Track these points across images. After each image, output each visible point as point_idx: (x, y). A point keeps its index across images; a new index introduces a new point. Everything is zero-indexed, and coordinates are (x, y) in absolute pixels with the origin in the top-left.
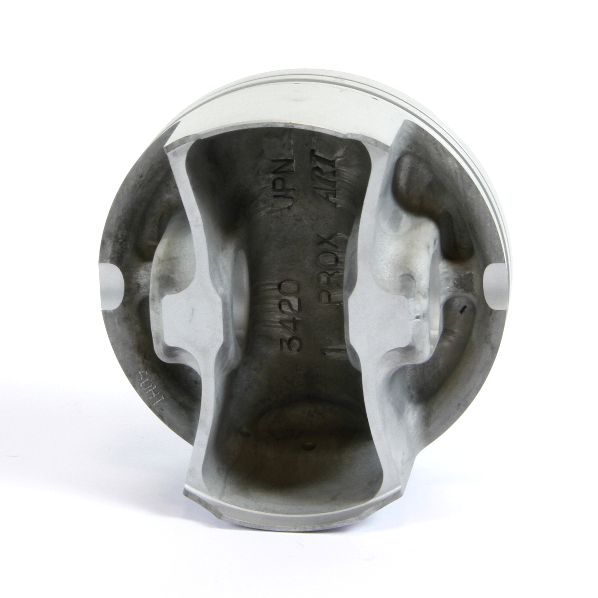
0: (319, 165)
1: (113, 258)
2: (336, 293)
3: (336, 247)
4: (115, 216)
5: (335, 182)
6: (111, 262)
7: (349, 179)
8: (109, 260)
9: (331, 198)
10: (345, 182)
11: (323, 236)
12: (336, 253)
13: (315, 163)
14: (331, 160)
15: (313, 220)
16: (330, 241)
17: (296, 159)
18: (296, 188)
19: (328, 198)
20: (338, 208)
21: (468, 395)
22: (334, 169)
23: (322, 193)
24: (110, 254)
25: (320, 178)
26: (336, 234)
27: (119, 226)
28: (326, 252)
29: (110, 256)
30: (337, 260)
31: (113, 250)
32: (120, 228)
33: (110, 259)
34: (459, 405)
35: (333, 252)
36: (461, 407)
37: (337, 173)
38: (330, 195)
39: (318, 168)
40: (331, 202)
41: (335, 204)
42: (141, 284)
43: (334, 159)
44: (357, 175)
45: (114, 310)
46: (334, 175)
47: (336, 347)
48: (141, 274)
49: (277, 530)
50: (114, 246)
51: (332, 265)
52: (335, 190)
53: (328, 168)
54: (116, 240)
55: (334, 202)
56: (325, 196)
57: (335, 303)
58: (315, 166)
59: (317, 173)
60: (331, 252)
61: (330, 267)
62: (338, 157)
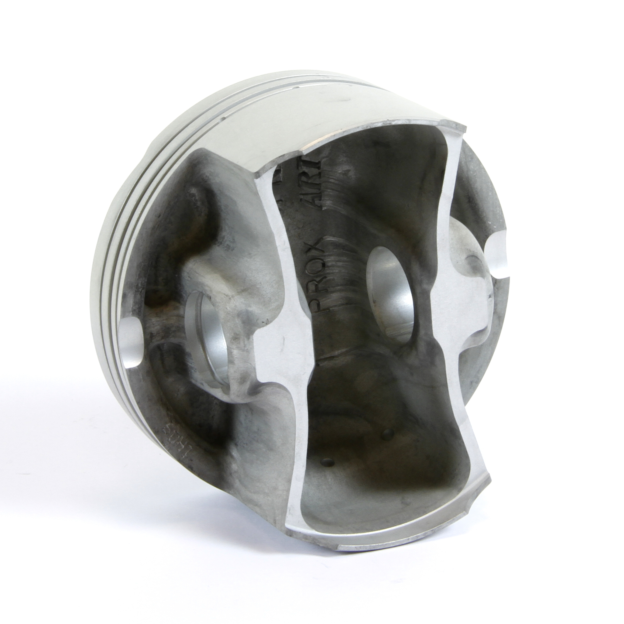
0: (305, 169)
1: (135, 310)
2: (324, 299)
3: (323, 251)
4: (135, 265)
5: (320, 184)
6: (133, 315)
7: (335, 178)
8: (131, 313)
9: (317, 202)
10: (331, 182)
11: (309, 243)
12: (322, 258)
13: (302, 168)
14: (317, 161)
15: (299, 228)
16: (316, 247)
17: (283, 168)
18: (283, 199)
19: (314, 202)
20: (324, 210)
21: (479, 370)
22: (320, 171)
23: (309, 198)
24: (131, 306)
25: (307, 183)
26: (322, 238)
27: (139, 275)
28: (314, 258)
29: (132, 308)
30: (324, 265)
31: (134, 302)
32: (140, 276)
33: (132, 311)
34: (471, 382)
35: (319, 257)
36: (474, 384)
37: (322, 175)
38: (315, 199)
39: (304, 174)
40: (317, 205)
41: (321, 207)
42: (153, 332)
43: (319, 160)
44: (344, 172)
45: (138, 366)
46: (320, 177)
47: (328, 355)
48: (153, 322)
49: (392, 546)
50: (135, 297)
51: (320, 271)
52: (320, 193)
53: (314, 171)
54: (137, 290)
55: (319, 205)
56: (311, 201)
57: (324, 310)
58: (301, 171)
59: (304, 179)
60: (318, 258)
61: (318, 274)
62: (324, 158)
